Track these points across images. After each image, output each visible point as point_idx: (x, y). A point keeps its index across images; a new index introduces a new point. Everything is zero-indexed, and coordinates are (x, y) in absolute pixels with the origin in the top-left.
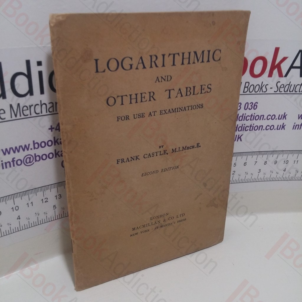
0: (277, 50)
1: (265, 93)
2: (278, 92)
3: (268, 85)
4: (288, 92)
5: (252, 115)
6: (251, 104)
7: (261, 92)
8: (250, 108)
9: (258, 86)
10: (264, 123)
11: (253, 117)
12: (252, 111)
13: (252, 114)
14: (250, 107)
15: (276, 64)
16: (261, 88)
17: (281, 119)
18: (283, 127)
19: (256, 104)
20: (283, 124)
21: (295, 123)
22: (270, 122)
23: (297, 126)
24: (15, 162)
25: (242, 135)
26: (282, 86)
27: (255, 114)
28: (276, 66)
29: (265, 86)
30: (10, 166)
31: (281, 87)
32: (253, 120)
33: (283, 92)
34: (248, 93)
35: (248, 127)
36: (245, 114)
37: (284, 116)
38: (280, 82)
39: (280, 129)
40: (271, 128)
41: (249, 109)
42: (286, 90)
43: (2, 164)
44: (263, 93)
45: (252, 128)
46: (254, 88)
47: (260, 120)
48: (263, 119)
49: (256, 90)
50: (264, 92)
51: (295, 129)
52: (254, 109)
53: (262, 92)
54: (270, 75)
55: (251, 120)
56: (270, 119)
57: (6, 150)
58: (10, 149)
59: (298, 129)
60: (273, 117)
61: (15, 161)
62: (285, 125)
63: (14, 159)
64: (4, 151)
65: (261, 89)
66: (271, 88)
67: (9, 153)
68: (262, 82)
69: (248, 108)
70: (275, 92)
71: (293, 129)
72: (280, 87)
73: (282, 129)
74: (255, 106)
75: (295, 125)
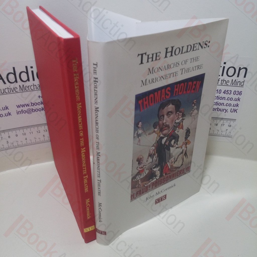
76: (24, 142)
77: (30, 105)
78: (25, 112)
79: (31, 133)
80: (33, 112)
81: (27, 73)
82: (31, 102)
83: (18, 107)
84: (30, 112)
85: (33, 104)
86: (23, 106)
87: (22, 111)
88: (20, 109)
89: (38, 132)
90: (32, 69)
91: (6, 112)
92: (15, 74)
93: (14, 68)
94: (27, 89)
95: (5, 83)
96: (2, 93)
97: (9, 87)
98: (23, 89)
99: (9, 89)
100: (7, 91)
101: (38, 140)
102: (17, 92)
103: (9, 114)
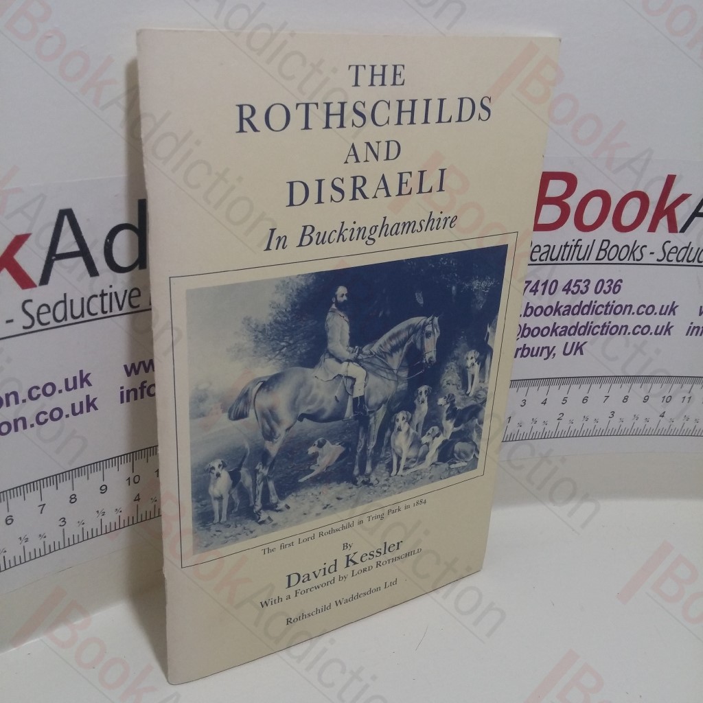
0: (670, 180)
1: (638, 262)
2: (665, 262)
3: (645, 246)
4: (685, 262)
5: (608, 305)
6: (610, 283)
7: (631, 261)
8: (607, 290)
9: (626, 249)
10: (631, 321)
11: (610, 308)
12: (610, 297)
13: (609, 303)
14: (606, 288)
15: (665, 208)
16: (633, 252)
17: (665, 314)
18: (668, 330)
19: (619, 283)
20: (669, 323)
21: (692, 323)
22: (643, 320)
23: (696, 329)
24: (145, 390)
25: (585, 343)
26: (674, 250)
27: (614, 302)
28: (665, 211)
29: (639, 248)
30: (136, 398)
31: (672, 251)
32: (610, 313)
33: (675, 262)
34: (606, 260)
35: (599, 327)
36: (596, 302)
37: (673, 309)
38: (669, 242)
39: (660, 334)
40: (644, 330)
41: (604, 291)
42: (680, 258)
43: (122, 393)
44: (636, 262)
45: (606, 329)
46: (619, 253)
47: (623, 314)
48: (629, 314)
49: (622, 256)
50: (638, 260)
51: (691, 335)
52: (614, 293)
53: (634, 260)
54: (652, 228)
55: (605, 314)
56: (643, 312)
57: (133, 365)
58: (140, 363)
59: (696, 335)
60: (649, 310)
61: (145, 387)
62: (672, 327)
63: (145, 384)
64: (129, 368)
65: (633, 255)
66: (652, 253)
67: (137, 372)
68: (636, 241)
69: (602, 291)
70: (658, 260)
71: (687, 335)
72: (670, 252)
73: (664, 334)
74: (615, 287)
75: (693, 326)
83: (129, 374)
87: (142, 387)
88: (134, 381)
91: (78, 396)
95: (93, 272)
96: (73, 317)
97: (107, 291)
99: (106, 299)
100: (95, 306)
103: (90, 404)
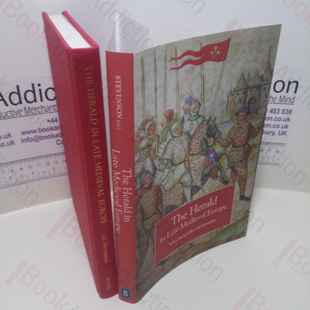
76: (31, 177)
77: (37, 131)
78: (31, 140)
79: (39, 166)
80: (41, 139)
81: (34, 92)
82: (39, 128)
83: (23, 134)
84: (37, 140)
85: (40, 131)
86: (29, 132)
87: (28, 139)
88: (25, 137)
89: (48, 164)
90: (40, 88)
91: (9, 140)
92: (19, 94)
93: (18, 86)
94: (34, 112)
95: (7, 105)
96: (3, 117)
97: (12, 110)
98: (28, 112)
99: (12, 113)
100: (9, 114)
101: (47, 174)
102: (21, 116)
103: (13, 143)
